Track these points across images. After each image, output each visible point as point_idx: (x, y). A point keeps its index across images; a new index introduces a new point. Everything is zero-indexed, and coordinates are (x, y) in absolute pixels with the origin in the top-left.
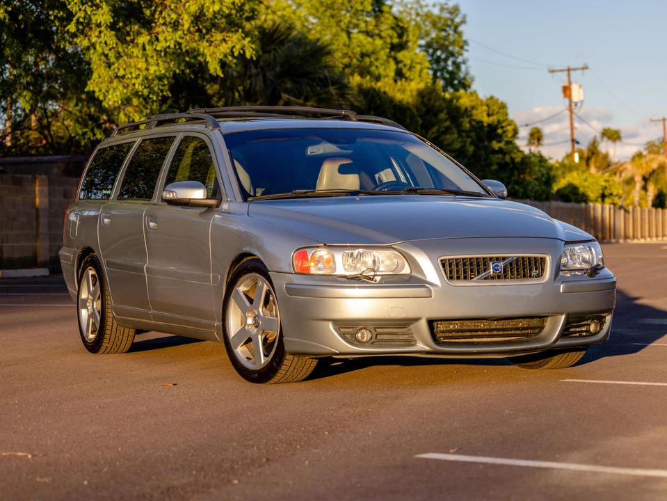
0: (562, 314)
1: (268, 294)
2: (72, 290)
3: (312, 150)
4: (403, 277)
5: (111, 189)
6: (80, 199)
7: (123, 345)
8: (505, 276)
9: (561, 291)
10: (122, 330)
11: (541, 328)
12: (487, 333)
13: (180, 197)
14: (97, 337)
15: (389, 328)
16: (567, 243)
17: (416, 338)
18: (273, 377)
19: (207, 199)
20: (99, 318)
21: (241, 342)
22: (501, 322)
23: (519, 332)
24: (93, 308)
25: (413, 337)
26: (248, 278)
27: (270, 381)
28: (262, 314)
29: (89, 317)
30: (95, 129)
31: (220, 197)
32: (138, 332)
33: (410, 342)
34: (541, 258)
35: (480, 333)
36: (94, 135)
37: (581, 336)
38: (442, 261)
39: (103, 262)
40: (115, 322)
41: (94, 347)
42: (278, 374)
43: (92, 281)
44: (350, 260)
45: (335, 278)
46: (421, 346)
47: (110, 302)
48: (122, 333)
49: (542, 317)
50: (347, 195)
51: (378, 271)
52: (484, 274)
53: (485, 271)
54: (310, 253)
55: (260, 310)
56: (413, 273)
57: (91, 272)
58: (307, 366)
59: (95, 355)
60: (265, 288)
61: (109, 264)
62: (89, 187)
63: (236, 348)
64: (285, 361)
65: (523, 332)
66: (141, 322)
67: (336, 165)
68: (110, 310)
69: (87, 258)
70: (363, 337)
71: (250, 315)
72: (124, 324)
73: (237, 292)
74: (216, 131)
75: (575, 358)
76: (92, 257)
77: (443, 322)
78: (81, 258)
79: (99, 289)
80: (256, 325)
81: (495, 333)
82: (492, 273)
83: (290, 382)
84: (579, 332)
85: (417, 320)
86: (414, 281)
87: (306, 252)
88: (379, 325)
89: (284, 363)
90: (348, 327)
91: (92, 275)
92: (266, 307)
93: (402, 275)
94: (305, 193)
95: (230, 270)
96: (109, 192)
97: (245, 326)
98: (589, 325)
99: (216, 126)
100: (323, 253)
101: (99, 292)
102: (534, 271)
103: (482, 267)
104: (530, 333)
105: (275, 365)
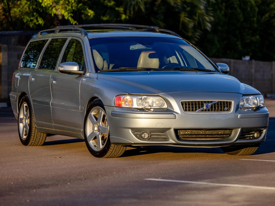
0: (239, 128)
1: (104, 116)
2: (16, 114)
3: (133, 47)
4: (164, 109)
5: (36, 63)
6: (20, 67)
7: (40, 142)
8: (212, 110)
9: (239, 117)
10: (40, 134)
11: (230, 135)
12: (204, 136)
13: (66, 69)
14: (27, 137)
15: (157, 132)
16: (244, 95)
17: (169, 137)
18: (105, 154)
19: (79, 70)
20: (28, 128)
21: (92, 138)
22: (211, 131)
23: (219, 136)
24: (26, 123)
25: (167, 137)
26: (95, 109)
27: (104, 156)
28: (101, 125)
29: (24, 127)
30: (38, 17)
31: (85, 70)
32: (49, 135)
33: (166, 139)
34: (230, 102)
35: (200, 136)
36: (38, 21)
37: (250, 139)
38: (181, 102)
39: (31, 100)
40: (36, 130)
41: (25, 143)
42: (108, 153)
43: (26, 109)
44: (140, 101)
45: (133, 109)
46: (171, 141)
47: (34, 120)
48: (40, 135)
49: (231, 129)
50: (145, 70)
51: (153, 106)
52: (201, 109)
53: (202, 107)
54: (122, 97)
55: (101, 123)
56: (168, 108)
57: (25, 105)
58: (121, 150)
59: (26, 146)
60: (103, 113)
61: (34, 101)
62: (27, 60)
63: (89, 141)
64: (111, 147)
65: (222, 136)
66: (49, 130)
67: (148, 54)
68: (34, 124)
69: (23, 97)
70: (145, 136)
71: (96, 125)
72: (40, 131)
73: (91, 115)
74: (86, 37)
75: (253, 150)
76: (26, 97)
77: (182, 130)
78: (20, 97)
79: (29, 114)
80: (99, 130)
81: (207, 136)
82: (205, 108)
83: (113, 157)
84: (249, 137)
85: (169, 129)
86: (169, 111)
87: (120, 97)
88: (152, 131)
89: (110, 148)
90: (138, 131)
91: (26, 106)
92: (103, 122)
93: (163, 108)
94: (125, 69)
95: (88, 105)
96: (35, 65)
97: (94, 131)
98: (254, 134)
99: (86, 34)
100: (128, 97)
101: (29, 115)
102: (226, 108)
103: (201, 105)
104: (225, 137)
105: (106, 149)
